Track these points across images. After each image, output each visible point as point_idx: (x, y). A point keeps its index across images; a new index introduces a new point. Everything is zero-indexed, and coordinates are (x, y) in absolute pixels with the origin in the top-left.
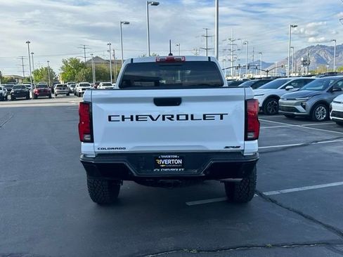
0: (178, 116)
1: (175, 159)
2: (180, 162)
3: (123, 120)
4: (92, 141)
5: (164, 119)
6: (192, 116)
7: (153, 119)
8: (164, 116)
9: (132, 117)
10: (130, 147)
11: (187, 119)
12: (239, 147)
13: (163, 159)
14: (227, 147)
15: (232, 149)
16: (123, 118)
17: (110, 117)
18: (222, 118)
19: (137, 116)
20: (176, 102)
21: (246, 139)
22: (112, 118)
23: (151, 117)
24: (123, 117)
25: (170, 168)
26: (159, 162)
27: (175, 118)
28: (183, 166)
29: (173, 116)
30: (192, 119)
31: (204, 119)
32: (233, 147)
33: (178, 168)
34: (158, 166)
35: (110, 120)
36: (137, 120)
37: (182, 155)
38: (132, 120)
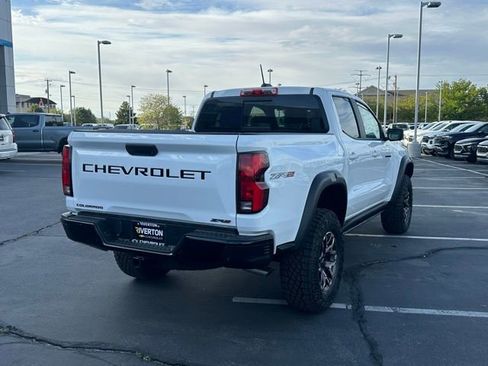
0: (152, 170)
1: (155, 228)
2: (160, 233)
3: (96, 171)
4: (72, 195)
5: (137, 174)
6: (168, 171)
7: (125, 172)
8: (137, 169)
9: (105, 167)
10: (108, 207)
11: (162, 175)
12: (229, 222)
13: (143, 227)
14: (214, 220)
15: (220, 223)
16: (96, 169)
17: (84, 166)
18: (203, 177)
19: (110, 167)
20: (150, 150)
21: (240, 211)
22: (87, 168)
23: (123, 168)
24: (96, 166)
25: (150, 240)
26: (139, 230)
27: (149, 173)
28: (163, 240)
29: (146, 170)
30: (168, 176)
31: (182, 177)
32: (222, 221)
33: (158, 241)
34: (137, 236)
35: (84, 170)
36: (110, 172)
37: (162, 224)
38: (105, 172)
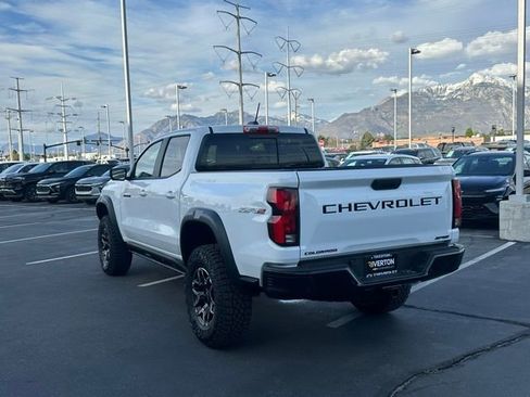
0: (397, 202)
1: (387, 258)
2: (392, 261)
3: (340, 211)
4: (297, 243)
5: (383, 207)
6: (411, 201)
7: (373, 208)
8: (383, 203)
9: (350, 205)
10: (342, 248)
12: (447, 237)
13: (375, 260)
14: (438, 238)
15: (442, 239)
16: (340, 208)
17: (324, 208)
18: (437, 203)
19: (356, 205)
20: (393, 184)
21: (454, 226)
22: (328, 209)
23: (370, 204)
24: (340, 206)
25: (383, 271)
26: (372, 264)
27: (394, 205)
28: (395, 267)
29: (392, 203)
31: (422, 204)
32: (443, 237)
33: (391, 270)
34: (370, 270)
35: (325, 212)
36: (356, 209)
37: (395, 253)
38: (350, 210)
